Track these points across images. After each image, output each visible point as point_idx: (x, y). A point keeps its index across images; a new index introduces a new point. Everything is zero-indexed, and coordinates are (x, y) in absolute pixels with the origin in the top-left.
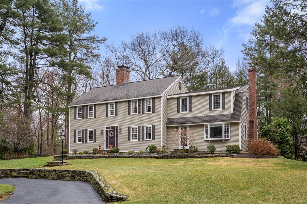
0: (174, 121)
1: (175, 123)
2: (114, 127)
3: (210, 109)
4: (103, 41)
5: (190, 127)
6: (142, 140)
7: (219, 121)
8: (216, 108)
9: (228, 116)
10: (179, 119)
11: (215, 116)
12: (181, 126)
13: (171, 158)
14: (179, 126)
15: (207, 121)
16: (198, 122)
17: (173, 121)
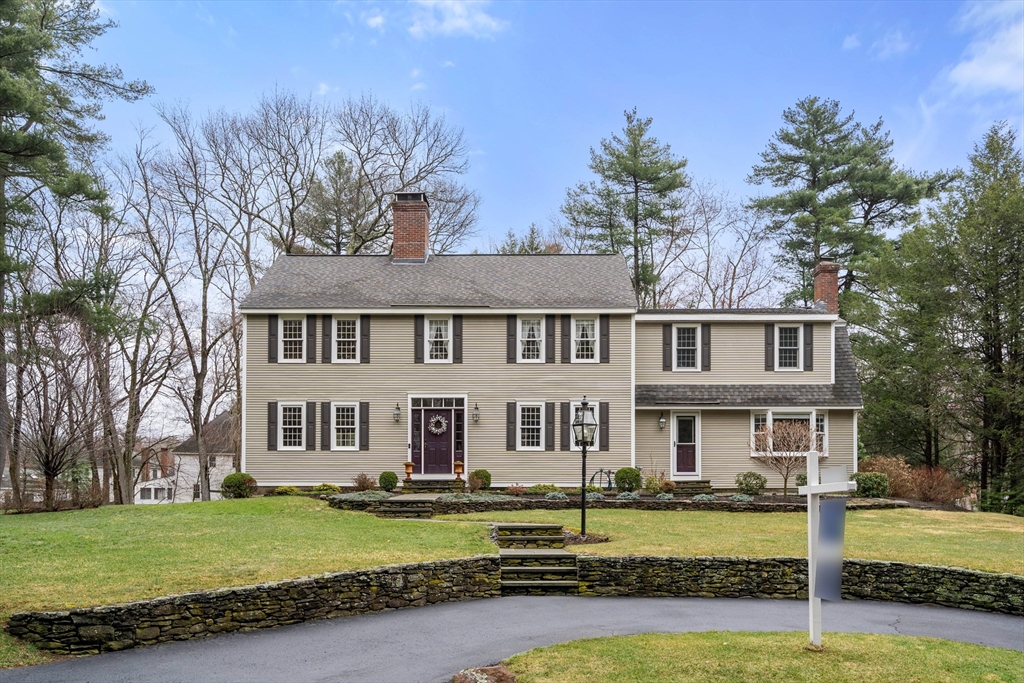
0: (655, 394)
1: (661, 399)
2: (449, 402)
3: (769, 367)
4: (136, 95)
5: (705, 414)
6: (562, 450)
7: (803, 404)
8: (786, 365)
9: (825, 389)
10: (669, 388)
11: (783, 386)
12: (675, 412)
13: (778, 510)
14: (669, 411)
15: (766, 401)
16: (739, 401)
17: (651, 393)
